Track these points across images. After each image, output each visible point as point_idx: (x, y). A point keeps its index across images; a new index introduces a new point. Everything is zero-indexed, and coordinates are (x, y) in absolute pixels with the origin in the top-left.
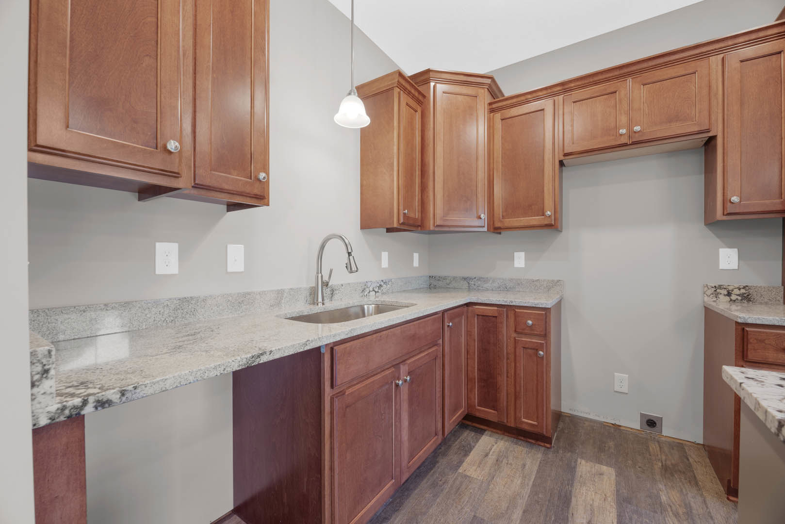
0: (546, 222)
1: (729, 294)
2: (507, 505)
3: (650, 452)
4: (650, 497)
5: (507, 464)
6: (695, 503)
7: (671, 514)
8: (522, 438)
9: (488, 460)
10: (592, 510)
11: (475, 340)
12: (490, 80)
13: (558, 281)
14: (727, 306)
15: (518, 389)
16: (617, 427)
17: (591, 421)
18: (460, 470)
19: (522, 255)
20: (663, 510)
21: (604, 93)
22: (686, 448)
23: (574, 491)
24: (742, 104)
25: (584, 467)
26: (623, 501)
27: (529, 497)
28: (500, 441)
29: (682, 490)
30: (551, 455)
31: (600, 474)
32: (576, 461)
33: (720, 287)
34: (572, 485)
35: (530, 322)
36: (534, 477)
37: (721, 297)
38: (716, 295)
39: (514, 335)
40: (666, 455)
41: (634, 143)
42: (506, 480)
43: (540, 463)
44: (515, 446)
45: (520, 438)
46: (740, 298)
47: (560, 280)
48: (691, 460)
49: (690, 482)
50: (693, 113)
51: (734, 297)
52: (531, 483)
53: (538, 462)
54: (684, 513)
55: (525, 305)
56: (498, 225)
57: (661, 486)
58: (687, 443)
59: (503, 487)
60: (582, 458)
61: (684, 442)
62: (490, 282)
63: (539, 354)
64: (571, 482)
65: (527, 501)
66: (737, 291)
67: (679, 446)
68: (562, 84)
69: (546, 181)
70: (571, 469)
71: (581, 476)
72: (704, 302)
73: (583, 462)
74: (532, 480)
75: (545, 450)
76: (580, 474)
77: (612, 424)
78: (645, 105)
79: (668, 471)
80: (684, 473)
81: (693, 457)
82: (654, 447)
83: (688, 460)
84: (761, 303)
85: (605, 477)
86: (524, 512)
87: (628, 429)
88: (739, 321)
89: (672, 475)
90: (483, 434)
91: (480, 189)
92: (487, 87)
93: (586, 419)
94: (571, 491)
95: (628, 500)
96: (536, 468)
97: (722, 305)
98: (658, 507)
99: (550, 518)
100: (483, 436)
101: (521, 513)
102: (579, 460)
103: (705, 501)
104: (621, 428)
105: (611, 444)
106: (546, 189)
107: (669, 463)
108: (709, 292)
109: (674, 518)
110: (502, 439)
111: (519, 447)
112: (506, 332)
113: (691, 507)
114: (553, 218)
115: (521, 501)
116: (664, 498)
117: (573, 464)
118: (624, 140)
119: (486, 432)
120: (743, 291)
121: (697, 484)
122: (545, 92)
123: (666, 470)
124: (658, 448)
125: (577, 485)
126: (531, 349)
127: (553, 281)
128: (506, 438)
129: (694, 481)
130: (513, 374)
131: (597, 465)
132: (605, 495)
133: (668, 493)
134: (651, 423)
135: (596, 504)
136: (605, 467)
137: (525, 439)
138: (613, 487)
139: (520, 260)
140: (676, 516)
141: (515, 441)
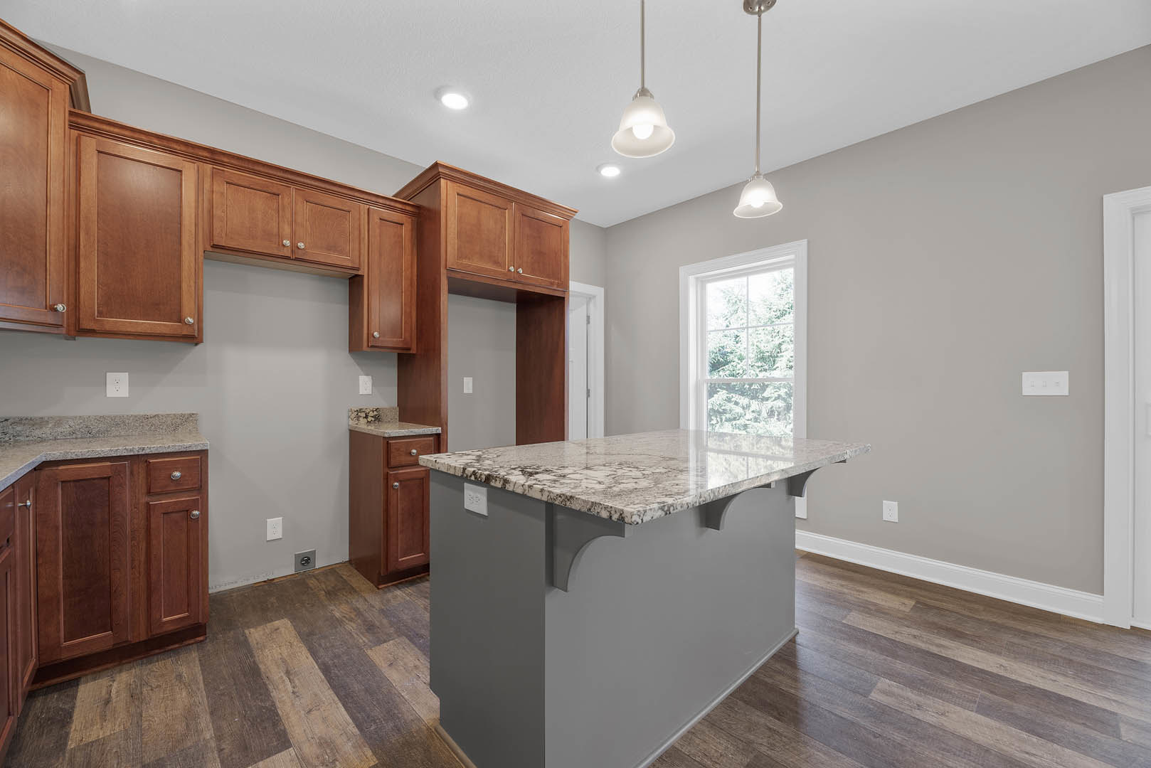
0: (185, 333)
1: (366, 417)
2: (184, 724)
3: (311, 588)
4: (327, 620)
5: (152, 690)
6: (360, 605)
7: (347, 622)
8: (157, 651)
9: (114, 704)
10: (284, 661)
11: (57, 528)
12: (78, 76)
13: (191, 415)
14: (365, 427)
15: (154, 577)
16: (269, 582)
17: (239, 589)
18: (71, 745)
19: (124, 377)
20: (340, 622)
21: (265, 189)
22: (337, 570)
23: (257, 659)
24: (380, 255)
25: (255, 635)
26: (308, 638)
27: (208, 697)
28: (118, 675)
29: (347, 601)
30: (209, 647)
31: (276, 630)
32: (244, 635)
33: (360, 411)
34: (252, 656)
35: (177, 474)
36: (201, 677)
37: (361, 419)
38: (358, 417)
39: (144, 499)
40: (325, 583)
41: (297, 259)
42: (163, 705)
43: (200, 660)
44: (150, 666)
45: (152, 652)
46: (373, 419)
47: (193, 414)
48: (344, 577)
49: (350, 593)
50: (348, 247)
51: (370, 419)
52: (202, 685)
53: (197, 662)
54: (356, 616)
55: (169, 450)
56: (86, 324)
57: (331, 608)
58: (338, 566)
59: (164, 714)
60: (248, 628)
61: (334, 566)
62: (50, 425)
63: (193, 515)
64: (250, 653)
65: (208, 703)
66: (371, 414)
67: (331, 571)
68: (212, 151)
69: (185, 274)
70: (245, 643)
71: (257, 644)
72: (349, 425)
73: (252, 630)
74: (202, 682)
75: (198, 646)
76: (255, 642)
77: (265, 581)
78: (308, 223)
79: (332, 594)
80: (344, 589)
81: (345, 574)
82: (312, 583)
83: (342, 578)
84: (386, 422)
85: (282, 630)
86: (212, 713)
87: (282, 579)
88: (386, 436)
89: (336, 595)
90: (78, 685)
91: (52, 258)
92: (70, 84)
93: (232, 591)
94: (254, 662)
95: (311, 634)
96: (198, 669)
97: (363, 426)
98: (335, 623)
99: (247, 696)
100: (80, 687)
101: (208, 717)
102: (247, 632)
103: (366, 600)
104: (275, 581)
105: (273, 599)
106: (184, 286)
107: (329, 588)
108: (353, 416)
109: (350, 623)
110: (120, 671)
111: (157, 664)
112: (130, 498)
113: (358, 609)
114: (196, 327)
115: (201, 708)
116: (337, 615)
117: (242, 638)
118: (287, 253)
119: (83, 680)
120: (375, 413)
121: (356, 591)
122: (183, 148)
123: (329, 594)
124: (316, 582)
125: (257, 653)
126: (176, 512)
127: (183, 415)
128: (127, 666)
129: (353, 591)
130: (143, 558)
131: (268, 625)
132: (289, 643)
133: (338, 609)
134: (306, 560)
135: (285, 654)
136: (277, 622)
137: (162, 650)
138: (294, 632)
139: (118, 386)
140: (351, 621)
141: (145, 662)
